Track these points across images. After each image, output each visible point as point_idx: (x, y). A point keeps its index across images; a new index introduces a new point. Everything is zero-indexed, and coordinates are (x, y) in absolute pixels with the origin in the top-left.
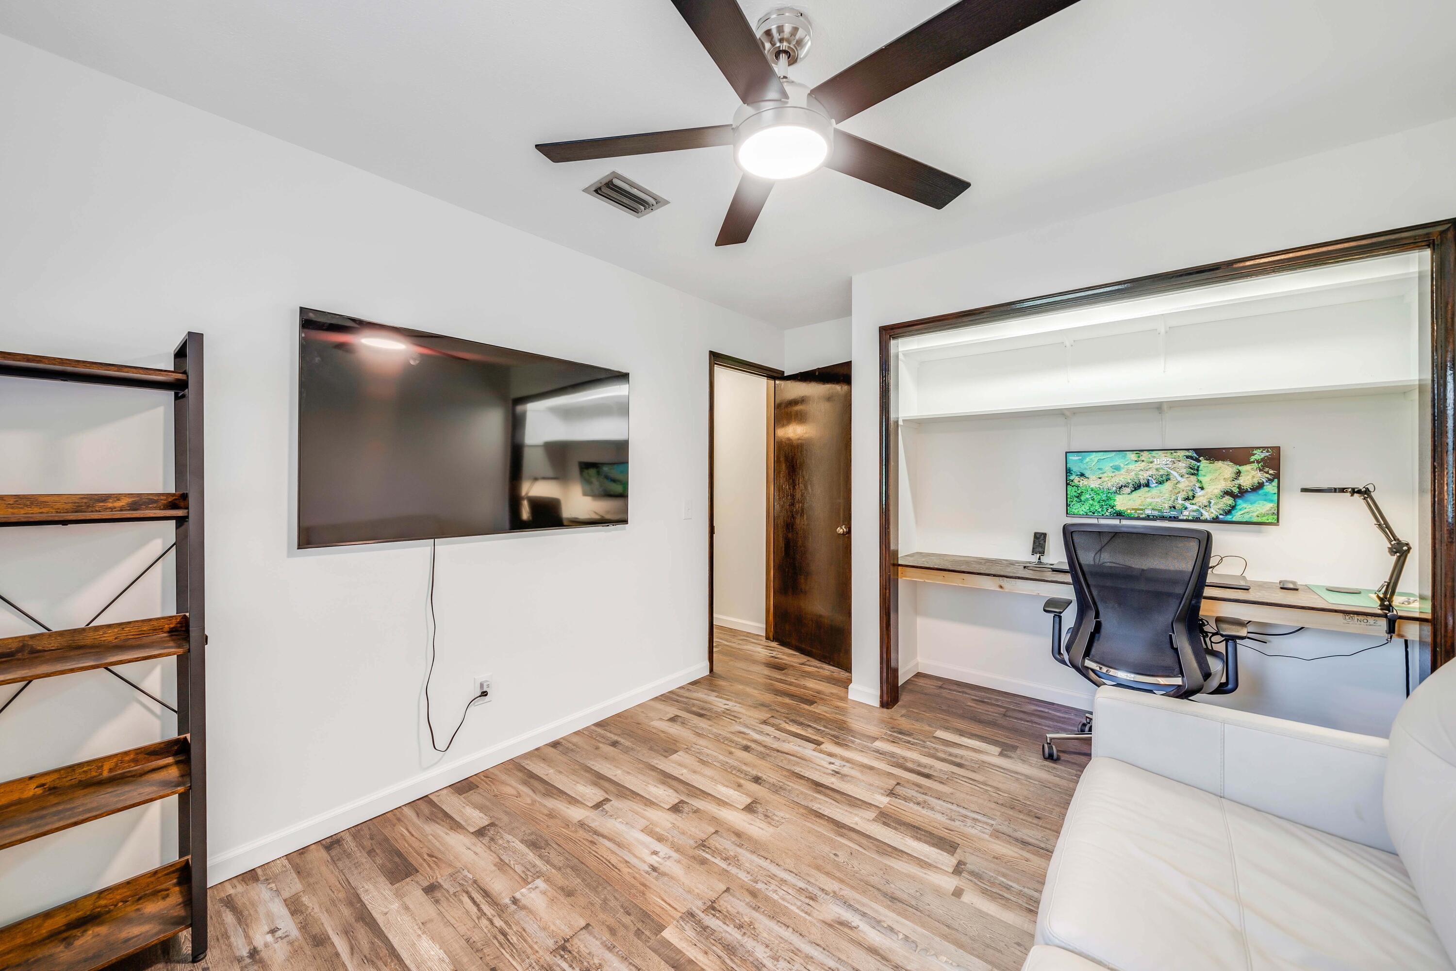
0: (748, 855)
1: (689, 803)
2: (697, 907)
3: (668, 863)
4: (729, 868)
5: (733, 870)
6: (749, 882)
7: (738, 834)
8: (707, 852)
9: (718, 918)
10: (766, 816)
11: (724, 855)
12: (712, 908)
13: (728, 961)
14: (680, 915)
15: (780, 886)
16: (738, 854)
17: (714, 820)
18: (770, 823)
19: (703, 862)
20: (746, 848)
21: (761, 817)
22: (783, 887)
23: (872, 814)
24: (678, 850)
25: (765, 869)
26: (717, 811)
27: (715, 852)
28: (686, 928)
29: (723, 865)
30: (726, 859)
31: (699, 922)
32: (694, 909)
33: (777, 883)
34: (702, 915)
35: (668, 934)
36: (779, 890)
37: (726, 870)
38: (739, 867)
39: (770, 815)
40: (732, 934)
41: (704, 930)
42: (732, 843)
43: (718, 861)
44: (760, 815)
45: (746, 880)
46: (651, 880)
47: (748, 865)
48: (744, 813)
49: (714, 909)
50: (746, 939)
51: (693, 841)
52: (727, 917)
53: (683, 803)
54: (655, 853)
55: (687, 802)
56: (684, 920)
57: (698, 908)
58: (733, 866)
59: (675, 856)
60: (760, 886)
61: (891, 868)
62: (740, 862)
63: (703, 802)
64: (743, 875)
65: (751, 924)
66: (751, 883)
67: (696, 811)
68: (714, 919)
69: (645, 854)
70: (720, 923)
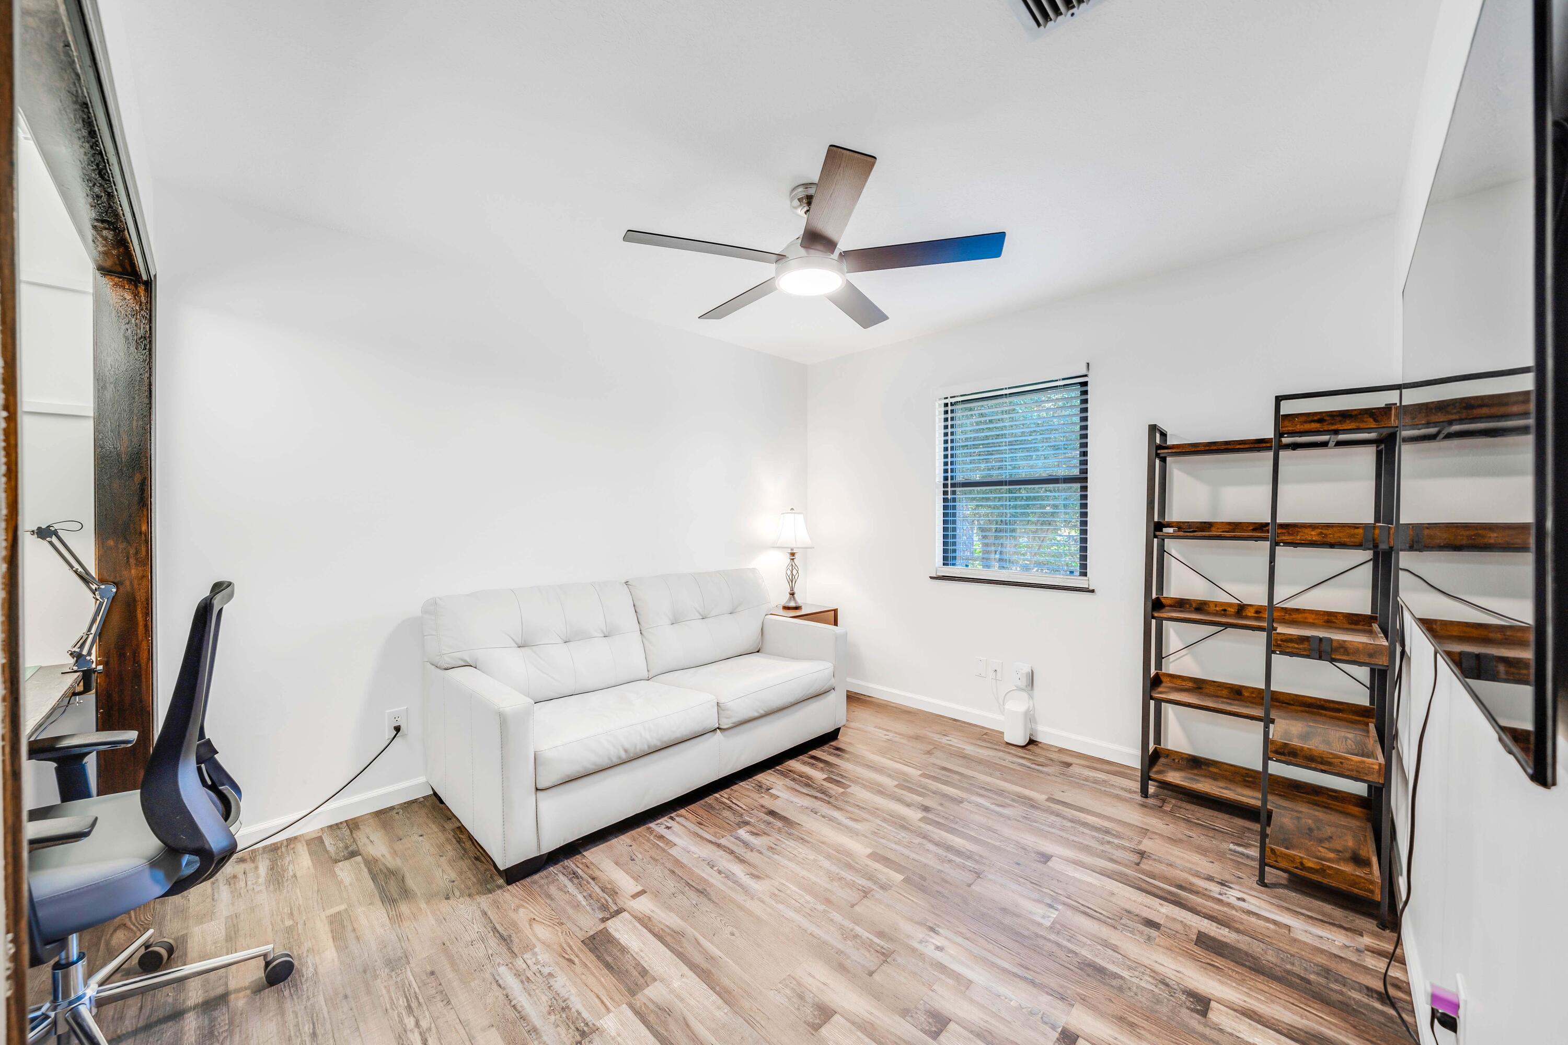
0: (831, 941)
1: (921, 1030)
2: (879, 894)
3: (921, 936)
4: (851, 926)
5: (847, 923)
6: (832, 911)
7: (842, 968)
8: (879, 945)
9: (860, 885)
10: (801, 997)
11: (858, 941)
12: (866, 893)
13: (850, 860)
14: (893, 889)
15: (802, 907)
16: (843, 941)
17: (876, 995)
18: (799, 984)
19: (881, 934)
20: (833, 948)
21: (809, 997)
22: (799, 905)
23: (653, 992)
24: (914, 950)
25: (814, 923)
26: (876, 1012)
27: (869, 946)
28: (885, 880)
29: (858, 930)
30: (856, 936)
31: (875, 883)
32: (881, 892)
33: (804, 909)
34: (874, 887)
35: (900, 877)
36: (803, 903)
37: (855, 923)
38: (841, 927)
39: (795, 1000)
40: (848, 875)
41: (871, 878)
42: (850, 957)
43: (865, 935)
44: (810, 1000)
45: (835, 914)
46: (932, 920)
47: (831, 928)
48: (833, 1006)
49: (864, 892)
50: (837, 871)
51: (899, 961)
52: (852, 885)
53: (931, 1032)
54: (938, 948)
55: (925, 1033)
56: (889, 885)
57: (878, 892)
58: (848, 928)
59: (916, 945)
60: (821, 907)
61: (682, 918)
62: (839, 932)
63: (899, 1033)
64: (838, 917)
65: (943, 862)
66: (830, 910)
67: (905, 1013)
68: (863, 884)
69: (952, 949)
70: (857, 881)
